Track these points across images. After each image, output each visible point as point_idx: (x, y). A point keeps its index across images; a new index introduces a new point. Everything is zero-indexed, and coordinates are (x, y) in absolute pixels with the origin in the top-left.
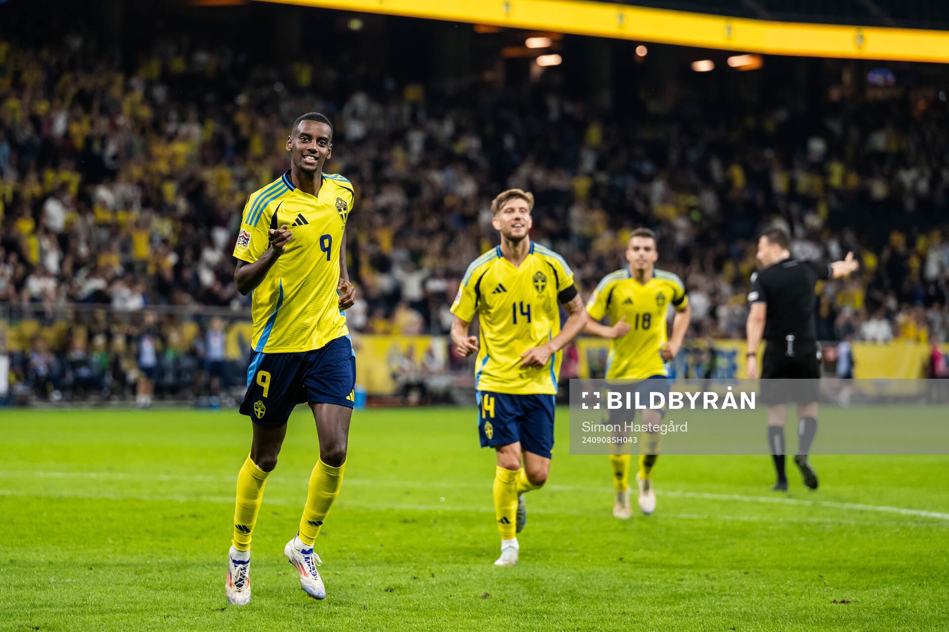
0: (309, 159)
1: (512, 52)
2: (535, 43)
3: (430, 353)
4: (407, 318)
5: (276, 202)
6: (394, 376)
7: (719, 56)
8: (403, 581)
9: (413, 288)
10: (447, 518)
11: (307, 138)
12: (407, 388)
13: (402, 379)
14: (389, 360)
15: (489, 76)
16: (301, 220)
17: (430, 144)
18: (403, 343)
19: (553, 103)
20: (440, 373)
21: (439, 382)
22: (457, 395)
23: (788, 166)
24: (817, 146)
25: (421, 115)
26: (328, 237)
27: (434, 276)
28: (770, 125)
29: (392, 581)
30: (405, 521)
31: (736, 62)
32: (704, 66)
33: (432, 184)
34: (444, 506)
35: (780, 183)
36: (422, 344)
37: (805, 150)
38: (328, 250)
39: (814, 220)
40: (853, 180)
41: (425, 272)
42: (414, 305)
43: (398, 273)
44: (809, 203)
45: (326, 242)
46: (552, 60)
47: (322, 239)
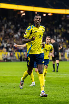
0: (38, 22)
1: (19, 13)
2: (22, 12)
3: (8, 55)
4: (5, 50)
5: (32, 29)
6: (3, 58)
7: (47, 14)
8: (3, 86)
9: (5, 46)
10: (10, 77)
11: (37, 18)
12: (5, 59)
13: (4, 58)
14: (2, 55)
15: (15, 16)
16: (36, 32)
17: (7, 26)
18: (4, 53)
19: (24, 20)
20: (9, 57)
21: (9, 58)
22: (11, 60)
23: (56, 29)
24: (60, 26)
25: (6, 22)
26: (40, 35)
27: (8, 44)
28: (54, 23)
29: (2, 86)
30: (4, 77)
31: (49, 14)
32: (45, 15)
33: (8, 31)
34: (9, 75)
35: (55, 31)
36: (7, 53)
37: (58, 26)
38: (40, 37)
39: (60, 36)
40: (65, 30)
41: (7, 43)
42: (5, 48)
43: (3, 43)
44: (59, 34)
45: (40, 36)
46: (24, 14)
47: (39, 35)
